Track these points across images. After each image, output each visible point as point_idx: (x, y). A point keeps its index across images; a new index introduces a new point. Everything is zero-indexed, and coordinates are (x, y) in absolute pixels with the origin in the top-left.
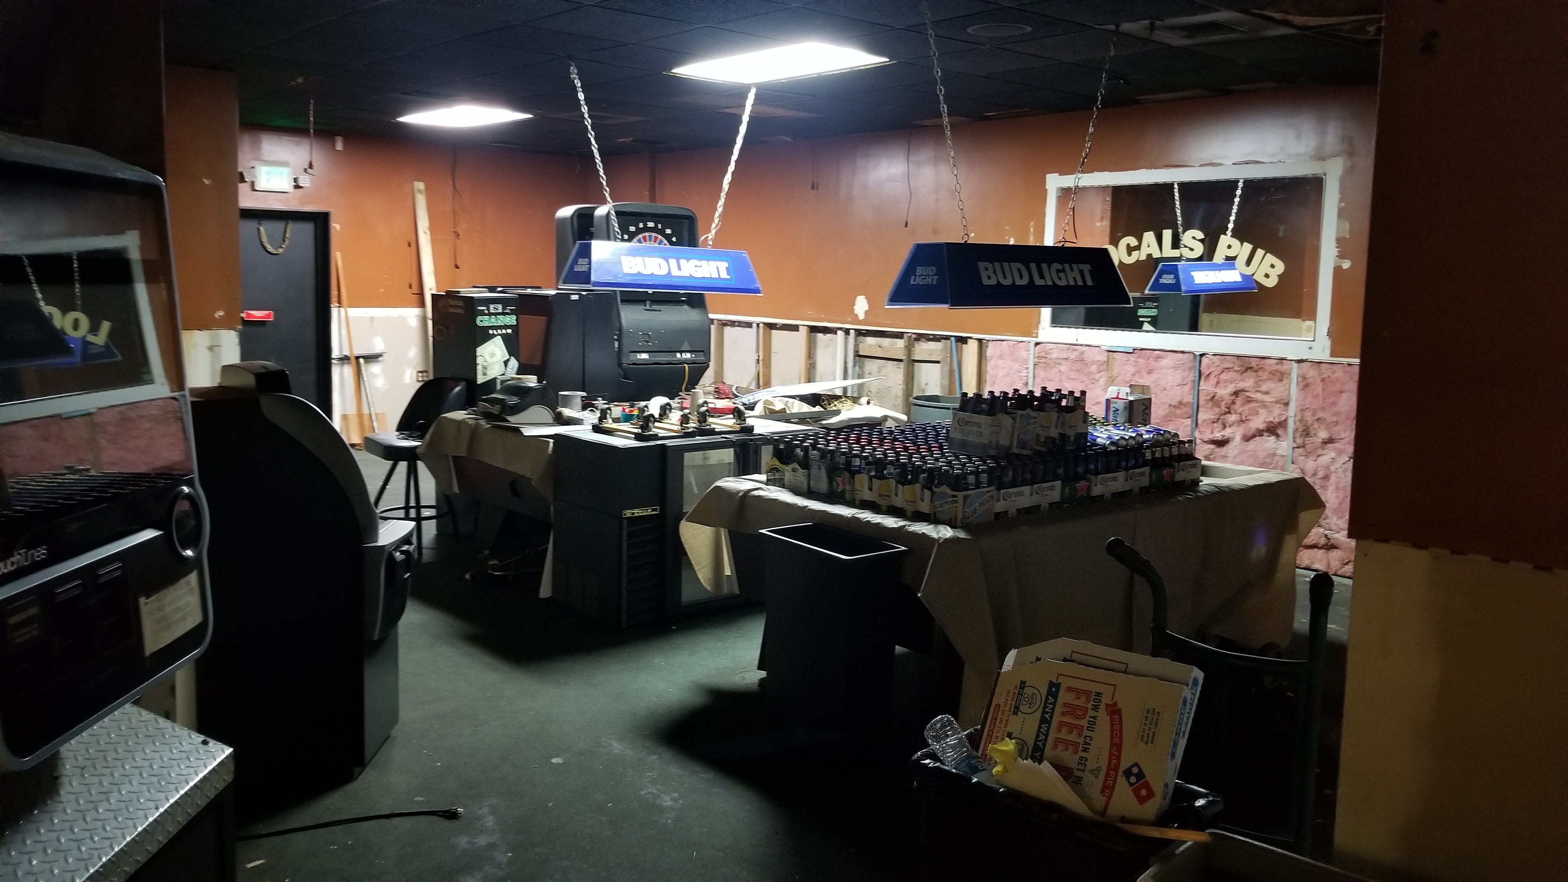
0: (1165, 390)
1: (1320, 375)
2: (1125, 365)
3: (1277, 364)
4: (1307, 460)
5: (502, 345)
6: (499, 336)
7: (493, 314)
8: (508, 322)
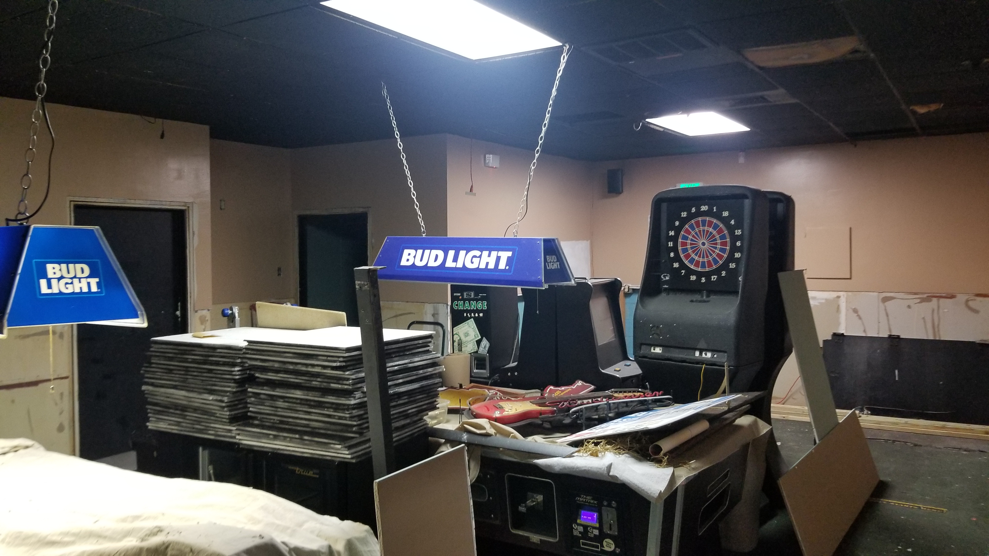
5: (474, 326)
6: (472, 319)
7: (466, 300)
8: (480, 306)
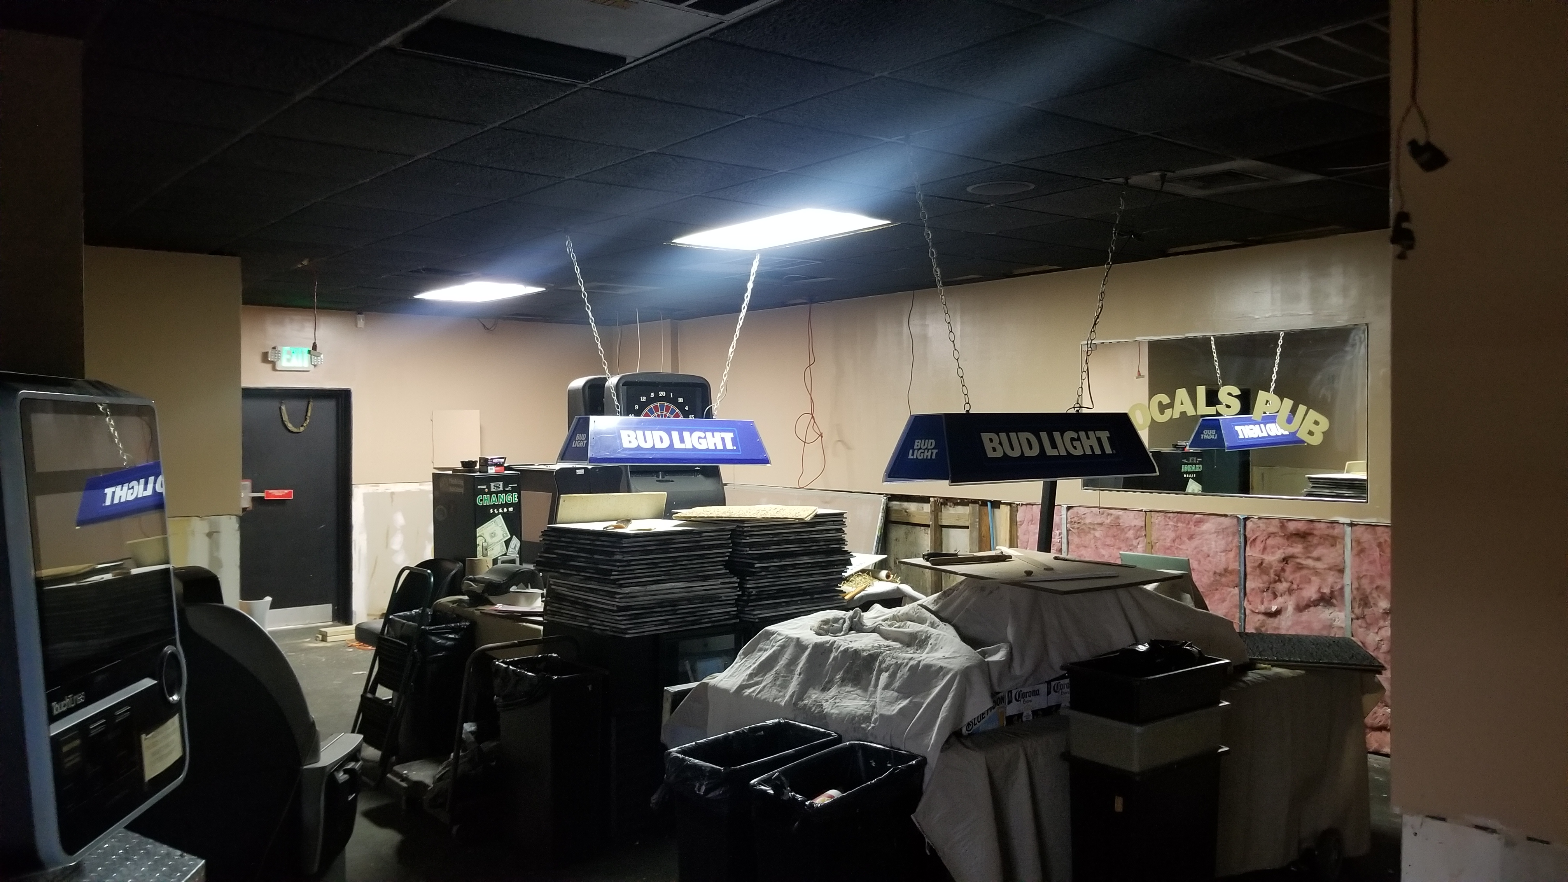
0: (1208, 556)
1: (1375, 539)
2: (1164, 529)
3: (1328, 527)
4: (1368, 632)
5: (502, 524)
6: (500, 515)
7: (494, 492)
8: (509, 500)
